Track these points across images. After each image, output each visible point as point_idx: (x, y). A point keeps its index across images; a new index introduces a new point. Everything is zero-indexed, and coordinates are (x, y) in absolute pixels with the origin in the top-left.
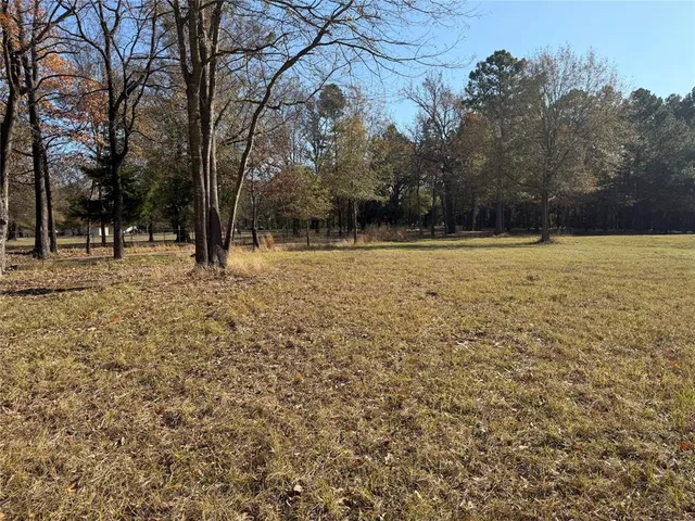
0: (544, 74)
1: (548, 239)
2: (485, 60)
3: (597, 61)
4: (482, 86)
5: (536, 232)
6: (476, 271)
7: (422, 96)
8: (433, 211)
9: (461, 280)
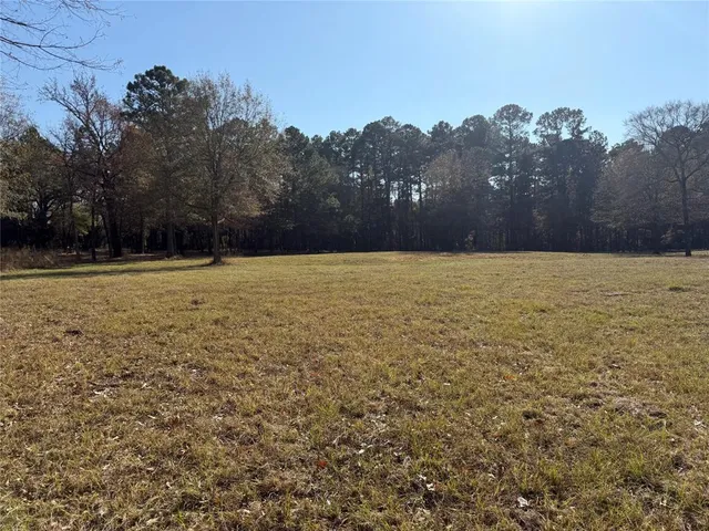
0: (206, 97)
1: (219, 260)
2: (144, 73)
3: (254, 94)
4: (141, 99)
5: (209, 254)
6: (136, 299)
7: (71, 100)
8: (94, 231)
9: (116, 311)
